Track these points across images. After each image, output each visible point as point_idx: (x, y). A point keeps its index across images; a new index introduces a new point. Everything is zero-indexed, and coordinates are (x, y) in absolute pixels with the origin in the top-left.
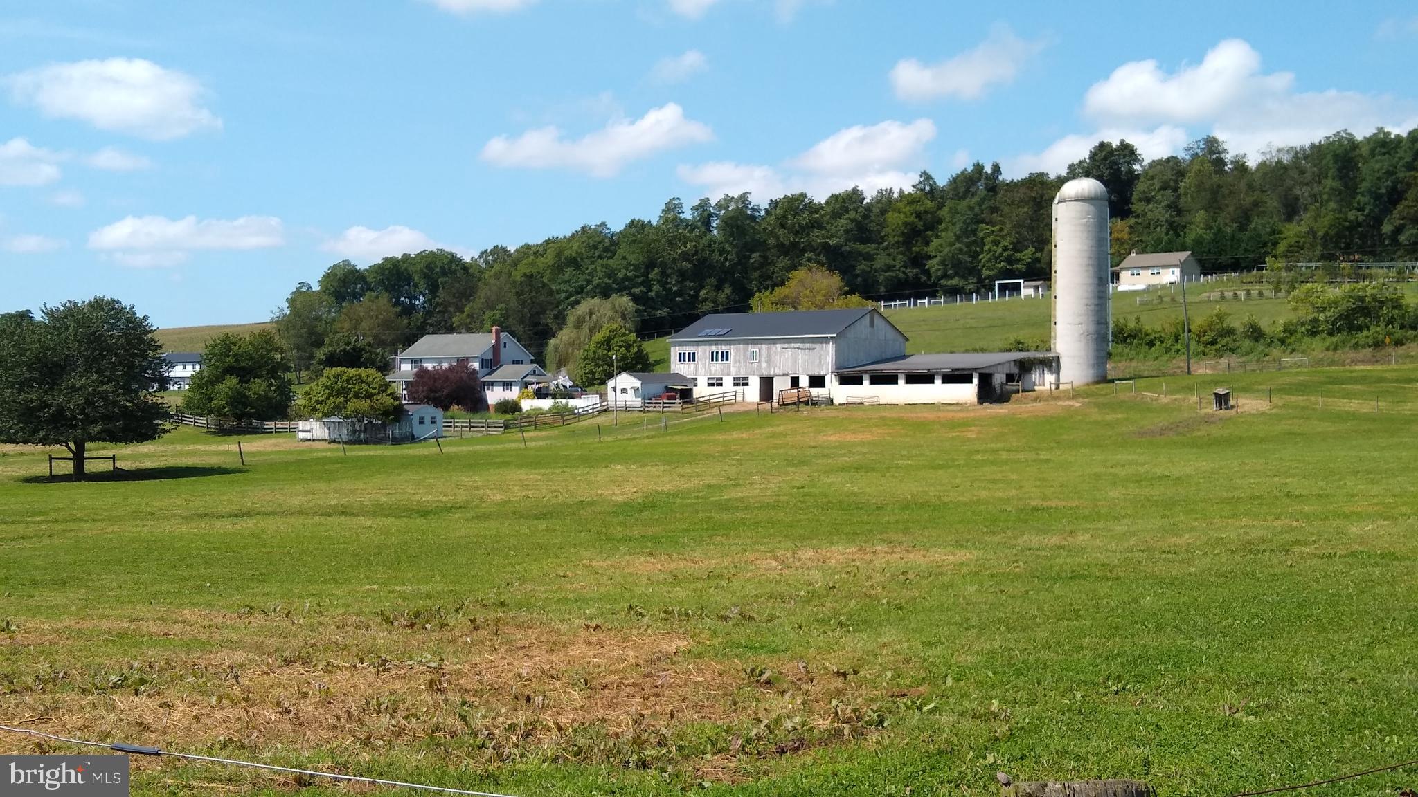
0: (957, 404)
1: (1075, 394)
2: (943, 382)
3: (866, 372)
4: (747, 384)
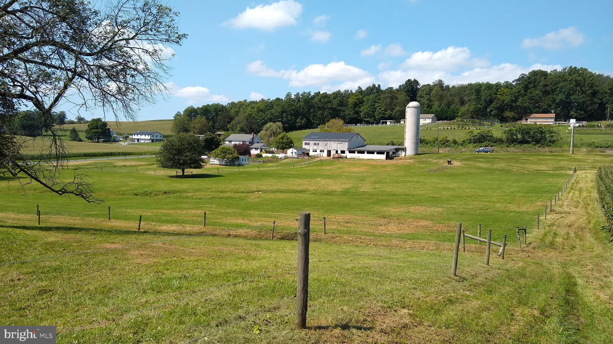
0: (380, 160)
1: (410, 158)
2: (377, 154)
3: (356, 150)
4: (324, 152)
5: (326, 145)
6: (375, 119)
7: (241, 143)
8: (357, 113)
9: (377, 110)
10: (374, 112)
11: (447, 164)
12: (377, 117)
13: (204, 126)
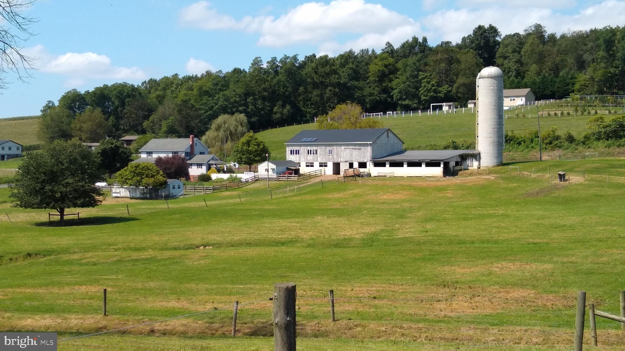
0: (433, 177)
1: (489, 172)
2: (426, 166)
3: (387, 161)
4: (326, 166)
5: (330, 152)
6: (420, 102)
7: (171, 155)
8: (386, 91)
9: (423, 85)
10: (417, 88)
11: (557, 181)
12: (424, 98)
13: (100, 125)
